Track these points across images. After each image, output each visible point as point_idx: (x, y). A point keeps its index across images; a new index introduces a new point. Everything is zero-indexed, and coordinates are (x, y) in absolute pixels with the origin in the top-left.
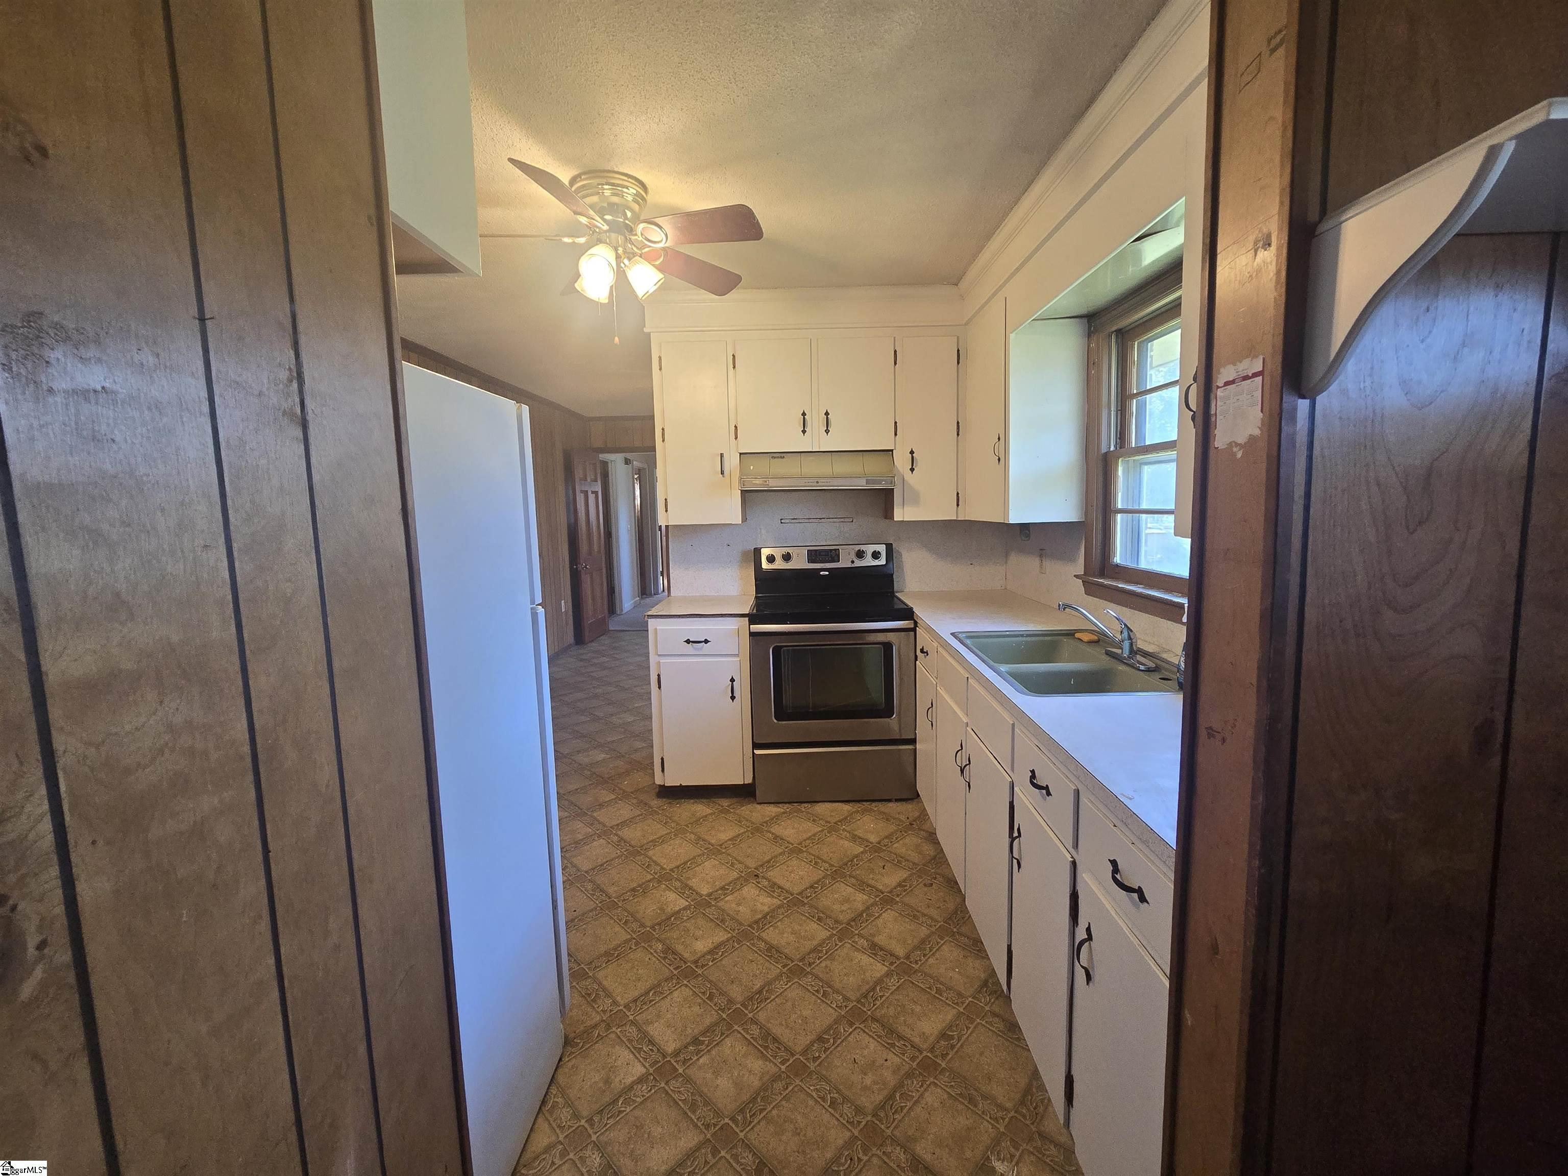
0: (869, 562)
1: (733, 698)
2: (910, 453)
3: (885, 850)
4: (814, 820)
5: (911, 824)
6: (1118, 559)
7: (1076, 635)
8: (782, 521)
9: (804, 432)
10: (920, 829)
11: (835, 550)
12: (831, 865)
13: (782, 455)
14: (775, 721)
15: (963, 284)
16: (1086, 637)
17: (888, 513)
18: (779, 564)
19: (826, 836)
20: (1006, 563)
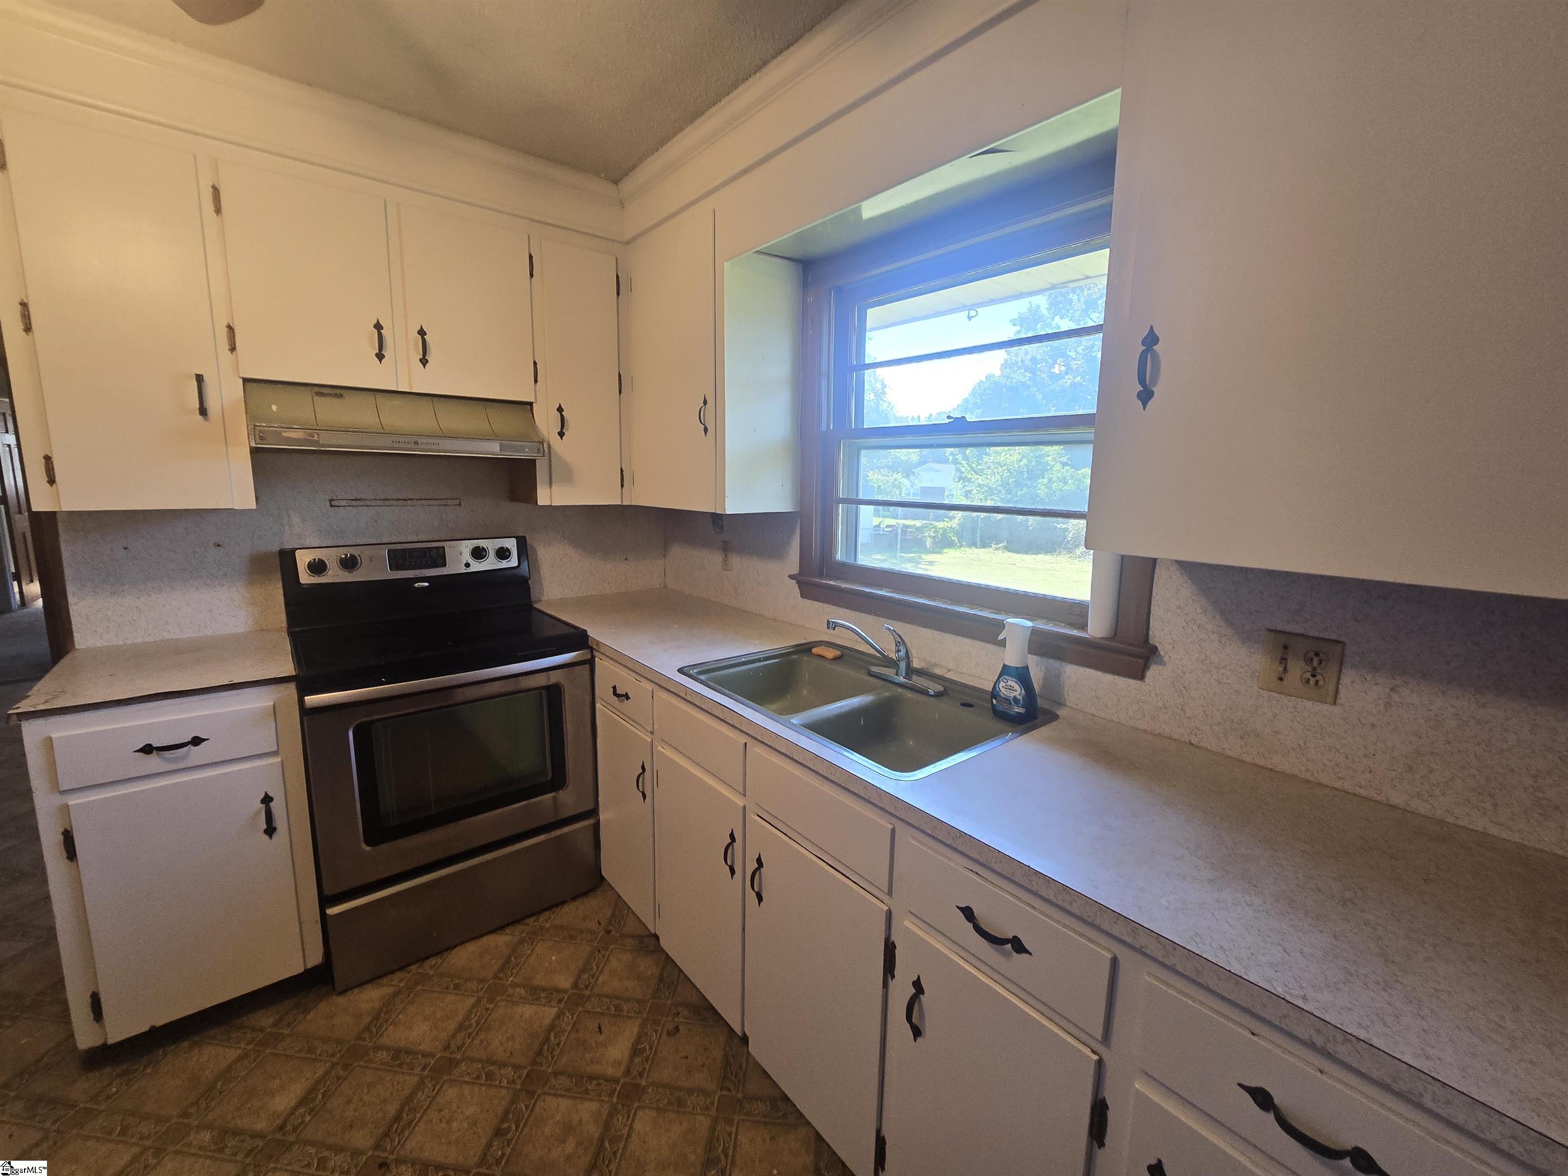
0: (490, 564)
1: (270, 831)
2: (558, 410)
3: (589, 997)
4: (457, 987)
5: (608, 932)
6: (839, 556)
7: (813, 650)
8: (333, 503)
9: (380, 356)
10: (623, 936)
11: (437, 548)
12: (516, 1067)
13: (338, 391)
14: (368, 849)
15: (629, 185)
16: (830, 653)
17: (530, 496)
18: (335, 575)
19: (487, 1009)
20: (665, 556)
